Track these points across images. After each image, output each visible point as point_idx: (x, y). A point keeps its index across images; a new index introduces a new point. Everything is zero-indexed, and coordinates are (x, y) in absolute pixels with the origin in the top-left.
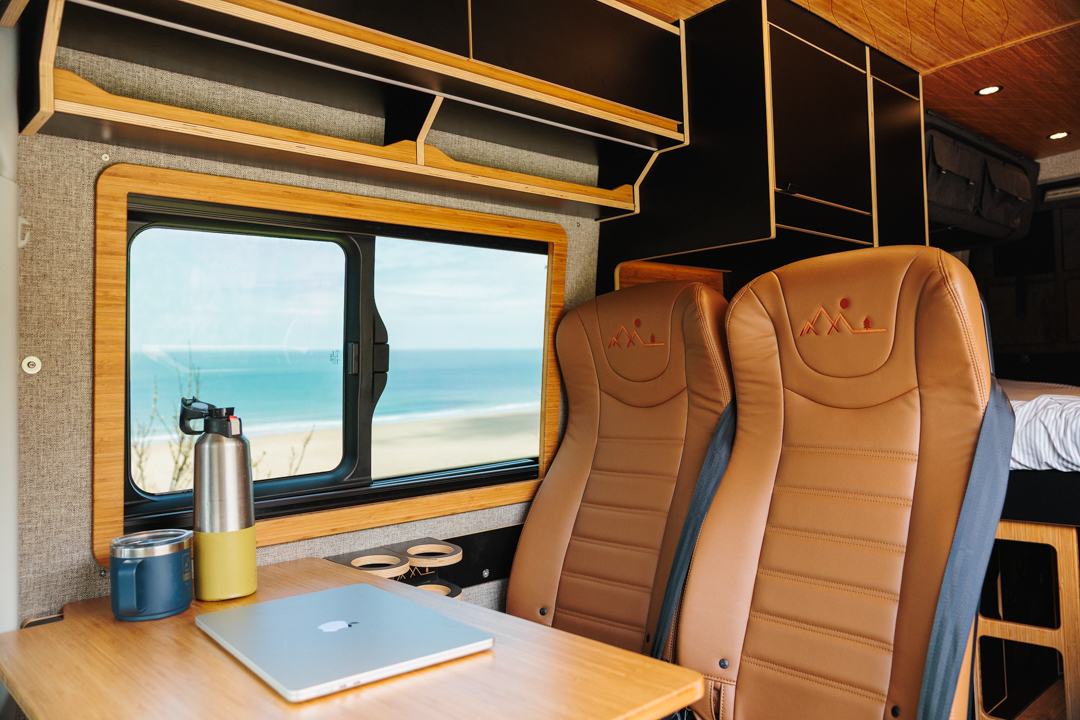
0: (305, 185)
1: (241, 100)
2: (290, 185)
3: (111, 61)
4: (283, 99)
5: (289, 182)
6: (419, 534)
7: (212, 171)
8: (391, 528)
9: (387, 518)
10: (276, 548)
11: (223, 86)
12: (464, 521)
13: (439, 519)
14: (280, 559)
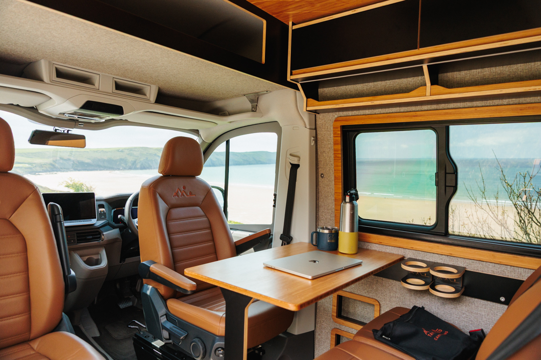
0: (398, 111)
1: (372, 87)
2: (390, 113)
3: (335, 88)
4: (388, 81)
5: (391, 112)
6: (460, 264)
7: (365, 113)
8: (443, 256)
9: (439, 251)
10: (390, 247)
11: (366, 84)
12: (491, 267)
13: (473, 261)
14: (392, 252)
